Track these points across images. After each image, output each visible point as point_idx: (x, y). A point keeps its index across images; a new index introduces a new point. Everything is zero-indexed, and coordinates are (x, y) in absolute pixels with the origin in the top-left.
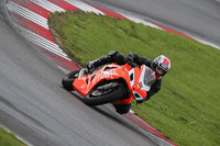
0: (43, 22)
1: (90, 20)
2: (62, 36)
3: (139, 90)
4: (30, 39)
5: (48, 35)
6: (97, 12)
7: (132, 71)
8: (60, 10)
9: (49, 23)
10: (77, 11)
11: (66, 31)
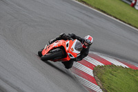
0: (90, 72)
1: (119, 71)
2: (102, 81)
3: (71, 52)
4: (82, 83)
5: (93, 80)
6: (124, 66)
7: (68, 42)
8: (101, 64)
9: (94, 72)
10: (112, 65)
11: (105, 77)
